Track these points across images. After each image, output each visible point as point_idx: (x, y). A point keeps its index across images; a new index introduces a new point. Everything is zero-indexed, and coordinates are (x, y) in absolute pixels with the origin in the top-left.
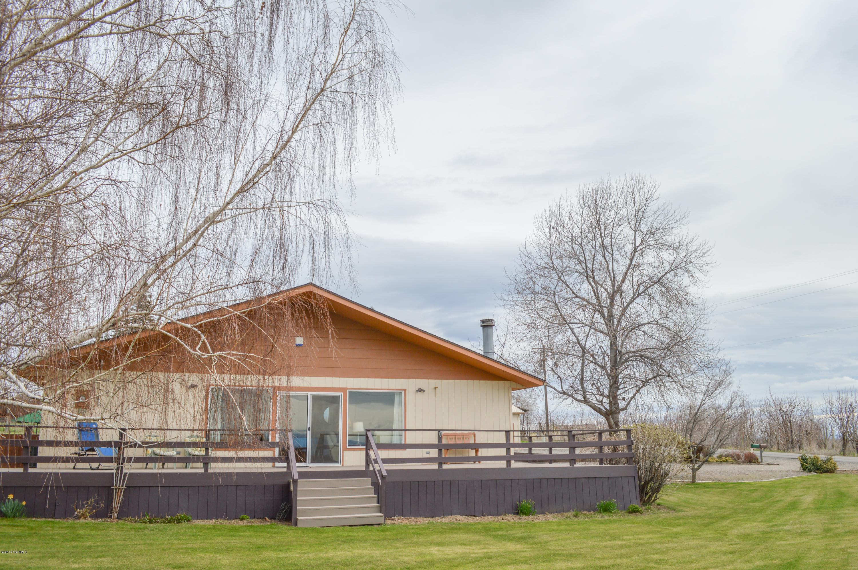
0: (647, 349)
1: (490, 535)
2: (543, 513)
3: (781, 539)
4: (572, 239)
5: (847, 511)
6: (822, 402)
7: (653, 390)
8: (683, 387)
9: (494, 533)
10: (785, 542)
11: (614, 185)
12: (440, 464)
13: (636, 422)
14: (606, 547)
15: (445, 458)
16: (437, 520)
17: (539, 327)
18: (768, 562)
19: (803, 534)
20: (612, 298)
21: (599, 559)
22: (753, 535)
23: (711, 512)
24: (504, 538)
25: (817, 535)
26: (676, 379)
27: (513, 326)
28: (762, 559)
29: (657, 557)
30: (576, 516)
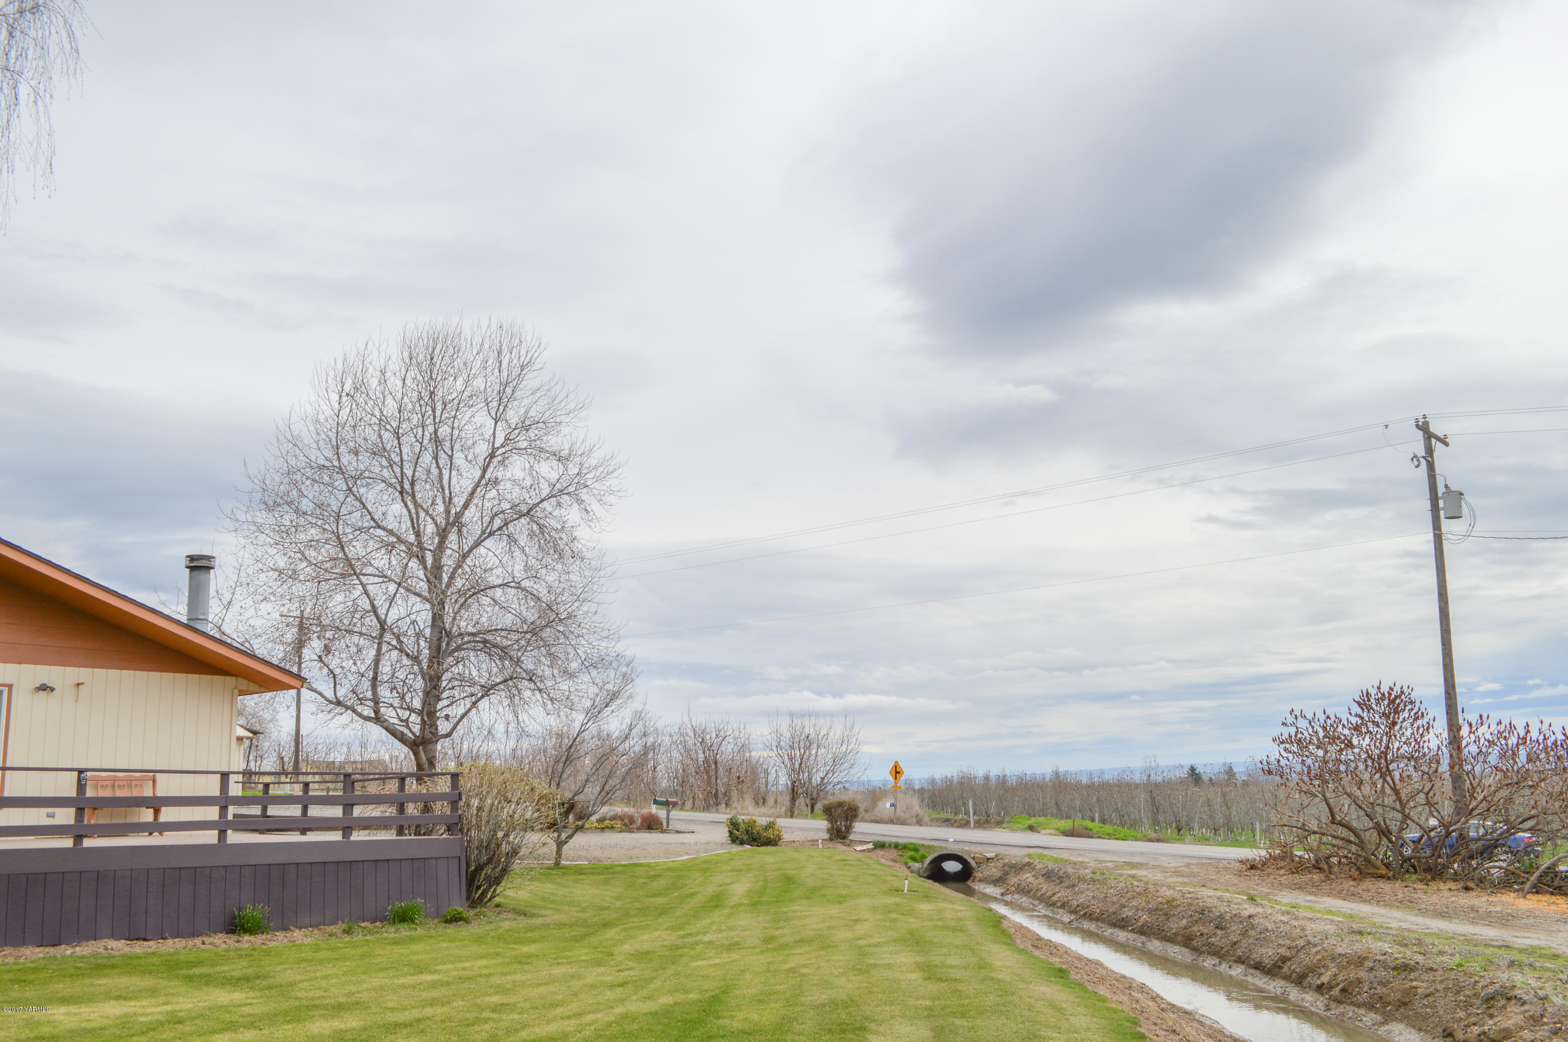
0: (496, 630)
1: (177, 977)
2: (285, 928)
3: (700, 957)
4: (381, 420)
5: (796, 908)
6: (766, 731)
7: (501, 702)
8: (552, 700)
9: (185, 972)
10: (706, 962)
11: (467, 333)
12: (78, 838)
13: (462, 757)
14: (404, 987)
15: (89, 826)
16: (66, 951)
17: (302, 578)
18: (680, 997)
19: (732, 947)
20: (443, 535)
21: (393, 1010)
22: (654, 952)
23: (586, 915)
24: (208, 980)
25: (754, 948)
26: (541, 686)
27: (250, 571)
28: (671, 992)
29: (496, 999)
30: (347, 932)
